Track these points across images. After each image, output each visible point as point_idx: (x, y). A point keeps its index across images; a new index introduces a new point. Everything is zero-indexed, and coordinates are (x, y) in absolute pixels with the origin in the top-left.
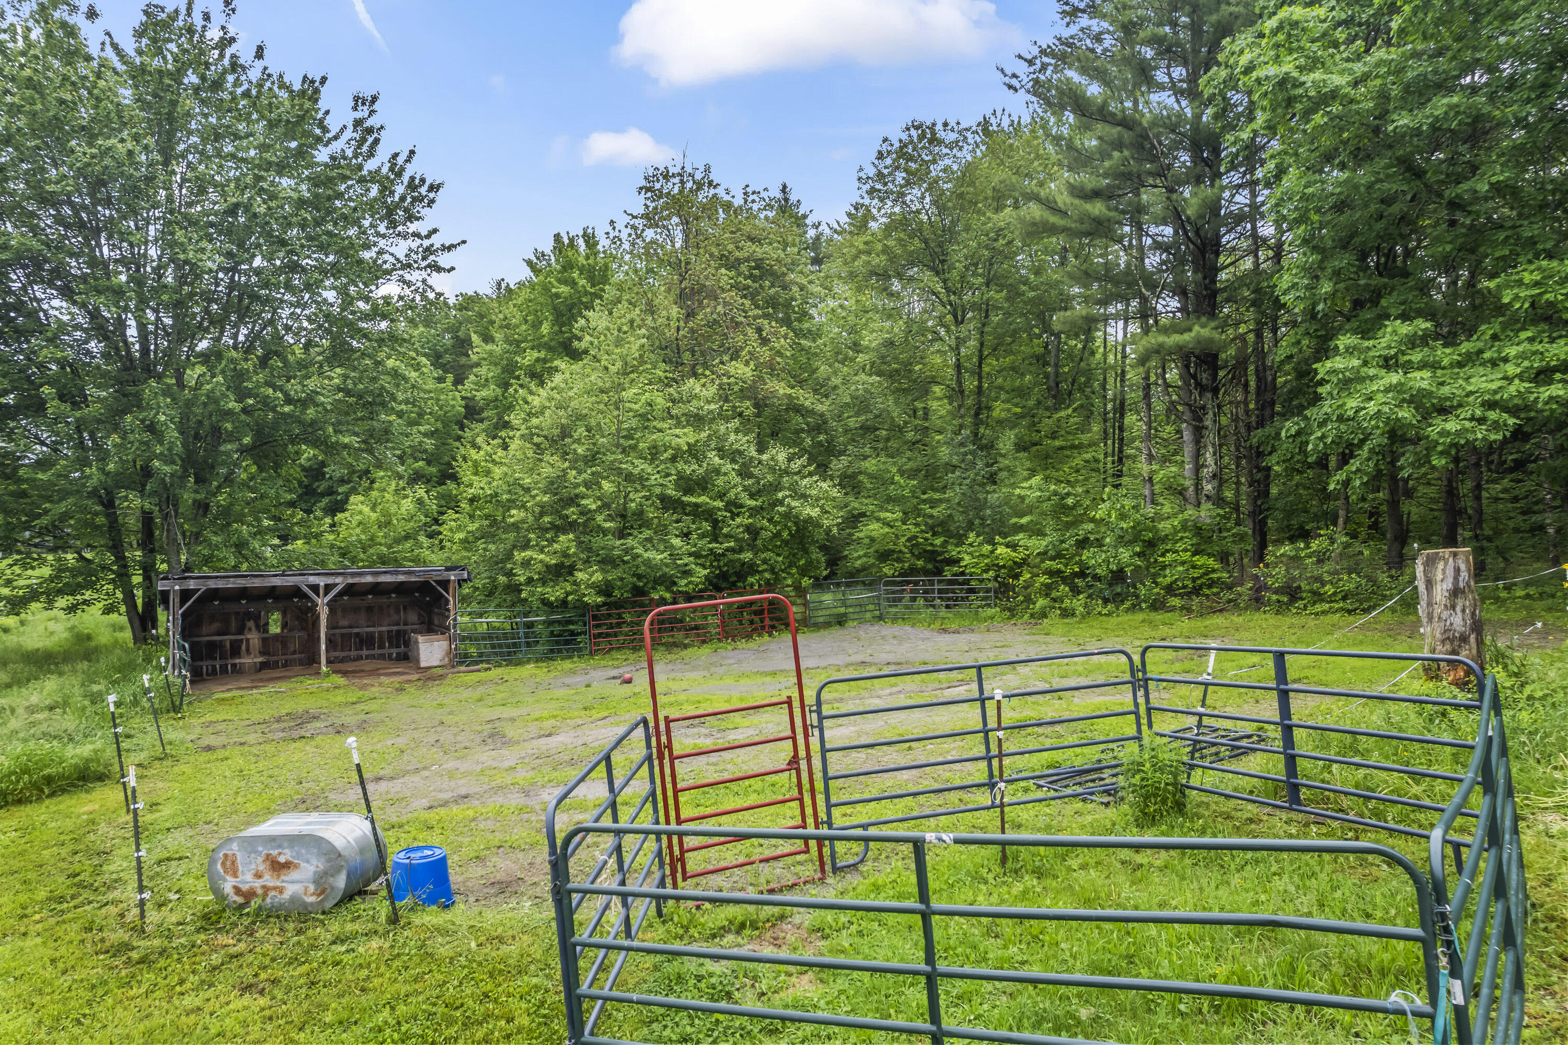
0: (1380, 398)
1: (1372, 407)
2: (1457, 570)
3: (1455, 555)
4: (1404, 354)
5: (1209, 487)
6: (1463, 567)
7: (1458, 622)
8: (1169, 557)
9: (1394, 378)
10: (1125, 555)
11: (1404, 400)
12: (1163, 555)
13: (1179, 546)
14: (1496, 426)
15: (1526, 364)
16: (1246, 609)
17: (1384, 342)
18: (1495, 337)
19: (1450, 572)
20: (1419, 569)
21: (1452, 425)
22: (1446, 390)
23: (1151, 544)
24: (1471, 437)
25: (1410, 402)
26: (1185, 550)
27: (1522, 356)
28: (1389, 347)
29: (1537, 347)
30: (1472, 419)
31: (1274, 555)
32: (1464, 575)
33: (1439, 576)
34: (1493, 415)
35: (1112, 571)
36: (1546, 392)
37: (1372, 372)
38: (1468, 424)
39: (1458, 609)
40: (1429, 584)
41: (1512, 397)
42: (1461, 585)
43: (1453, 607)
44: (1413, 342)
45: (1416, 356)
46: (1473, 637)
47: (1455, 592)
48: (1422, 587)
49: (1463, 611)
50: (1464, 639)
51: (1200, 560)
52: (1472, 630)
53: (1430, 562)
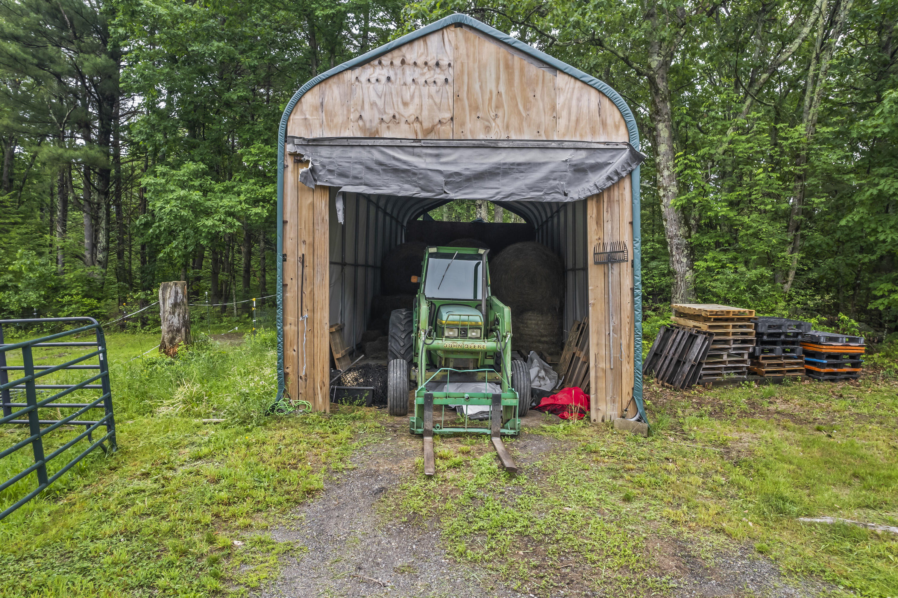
0: (173, 203)
1: (168, 207)
2: (177, 293)
3: (176, 284)
4: (192, 180)
5: (101, 256)
6: (180, 291)
7: (176, 321)
8: (67, 298)
9: (182, 193)
10: (33, 296)
11: (186, 206)
12: (63, 297)
13: (74, 291)
14: (231, 226)
15: (248, 195)
16: (115, 331)
17: (181, 172)
18: (240, 180)
19: (173, 294)
20: (160, 292)
21: (209, 223)
22: (209, 203)
23: (55, 290)
24: (218, 229)
25: (190, 207)
26: (77, 294)
27: (247, 191)
28: (184, 175)
29: (255, 187)
30: (220, 220)
31: (132, 297)
32: (180, 295)
33: (168, 295)
34: (229, 219)
35: (23, 308)
36: (255, 210)
37: (172, 188)
38: (217, 223)
39: (176, 314)
40: (164, 300)
41: (239, 211)
42: (178, 301)
43: (174, 313)
44: (196, 174)
45: (197, 183)
46: (183, 329)
47: (175, 305)
48: (161, 302)
49: (179, 315)
50: (178, 331)
51: (87, 301)
52: (183, 326)
53: (165, 289)
